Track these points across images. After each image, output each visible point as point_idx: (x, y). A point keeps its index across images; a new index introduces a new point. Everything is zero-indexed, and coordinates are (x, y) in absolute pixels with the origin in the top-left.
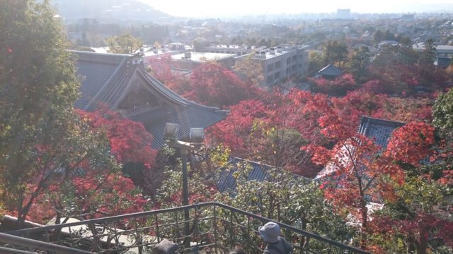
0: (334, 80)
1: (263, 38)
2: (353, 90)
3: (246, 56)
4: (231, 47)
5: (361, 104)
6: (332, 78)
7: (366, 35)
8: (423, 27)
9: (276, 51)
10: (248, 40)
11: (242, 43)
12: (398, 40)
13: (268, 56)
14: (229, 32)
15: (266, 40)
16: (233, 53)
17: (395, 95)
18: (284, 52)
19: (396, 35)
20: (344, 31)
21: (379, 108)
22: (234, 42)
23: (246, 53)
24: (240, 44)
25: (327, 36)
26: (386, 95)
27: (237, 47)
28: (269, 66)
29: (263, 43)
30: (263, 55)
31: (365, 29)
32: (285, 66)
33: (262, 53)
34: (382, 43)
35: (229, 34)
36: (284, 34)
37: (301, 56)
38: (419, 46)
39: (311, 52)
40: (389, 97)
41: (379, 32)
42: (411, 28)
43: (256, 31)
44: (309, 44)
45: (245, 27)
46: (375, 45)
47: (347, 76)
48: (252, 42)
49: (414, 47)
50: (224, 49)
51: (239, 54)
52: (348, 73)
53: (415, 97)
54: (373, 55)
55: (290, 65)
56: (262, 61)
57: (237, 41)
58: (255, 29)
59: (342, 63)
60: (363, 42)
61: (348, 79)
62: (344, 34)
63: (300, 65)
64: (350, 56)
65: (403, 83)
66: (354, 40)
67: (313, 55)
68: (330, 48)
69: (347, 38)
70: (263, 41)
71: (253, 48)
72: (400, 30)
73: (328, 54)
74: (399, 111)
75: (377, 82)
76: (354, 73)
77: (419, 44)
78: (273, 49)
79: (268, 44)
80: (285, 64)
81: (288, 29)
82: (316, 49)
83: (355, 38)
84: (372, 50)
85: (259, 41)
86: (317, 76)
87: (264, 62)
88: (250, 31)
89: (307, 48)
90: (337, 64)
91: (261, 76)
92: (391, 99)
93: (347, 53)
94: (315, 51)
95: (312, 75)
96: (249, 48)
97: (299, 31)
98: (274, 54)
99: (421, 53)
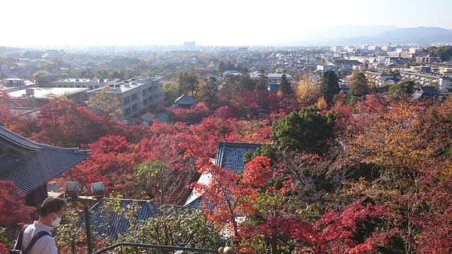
0: (189, 108)
1: (115, 70)
2: (207, 116)
3: (100, 90)
4: (81, 80)
5: (216, 129)
6: (188, 106)
7: (211, 65)
8: (255, 58)
9: (131, 83)
10: (99, 72)
11: (93, 76)
12: (238, 69)
13: (123, 89)
14: (75, 64)
15: (119, 72)
16: (83, 87)
17: (242, 118)
18: (139, 84)
19: (236, 65)
20: (193, 62)
21: (231, 131)
22: (83, 75)
23: (98, 87)
24: (91, 77)
25: (177, 67)
26: (235, 119)
27: (88, 81)
28: (125, 99)
29: (115, 75)
30: (118, 88)
31: (210, 60)
32: (141, 98)
33: (116, 86)
34: (226, 73)
35: (75, 66)
36: (136, 66)
37: (156, 88)
38: (254, 75)
39: (165, 83)
40: (237, 121)
41: (222, 63)
42: (247, 59)
43: (106, 63)
44: (162, 75)
45: (93, 58)
46: (220, 74)
47: (200, 104)
48: (104, 75)
49: (251, 75)
50: (72, 83)
51: (91, 88)
52: (201, 101)
53: (257, 119)
54: (220, 83)
55: (146, 97)
56: (118, 95)
57: (87, 74)
58: (105, 61)
59: (194, 92)
60: (210, 72)
61: (201, 107)
62: (193, 65)
63: (156, 96)
64: (201, 86)
65: (247, 107)
66: (202, 71)
67: (168, 86)
68: (181, 78)
69: (196, 69)
70: (116, 73)
71: (105, 81)
72: (239, 61)
73: (181, 85)
74: (247, 132)
75: (226, 107)
76: (206, 101)
77: (255, 73)
78: (128, 82)
79: (121, 77)
80: (141, 96)
81: (139, 60)
82: (169, 79)
83: (203, 68)
84: (219, 79)
85: (111, 73)
86: (173, 106)
87: (119, 95)
88: (99, 63)
89: (160, 80)
90: (190, 94)
91: (118, 110)
92: (239, 123)
93: (198, 83)
94: (168, 82)
95: (169, 105)
96: (102, 81)
97: (151, 62)
98: (129, 86)
99: (257, 81)
